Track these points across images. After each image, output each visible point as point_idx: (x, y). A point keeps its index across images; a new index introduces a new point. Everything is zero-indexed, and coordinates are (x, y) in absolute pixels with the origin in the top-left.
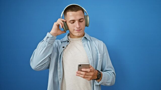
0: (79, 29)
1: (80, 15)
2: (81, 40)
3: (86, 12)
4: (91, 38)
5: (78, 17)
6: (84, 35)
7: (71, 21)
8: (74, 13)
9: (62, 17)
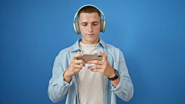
0: (91, 33)
1: (95, 17)
2: (97, 47)
3: (103, 15)
4: (107, 44)
5: (92, 20)
6: (99, 41)
7: (83, 23)
8: (87, 14)
9: (76, 18)
